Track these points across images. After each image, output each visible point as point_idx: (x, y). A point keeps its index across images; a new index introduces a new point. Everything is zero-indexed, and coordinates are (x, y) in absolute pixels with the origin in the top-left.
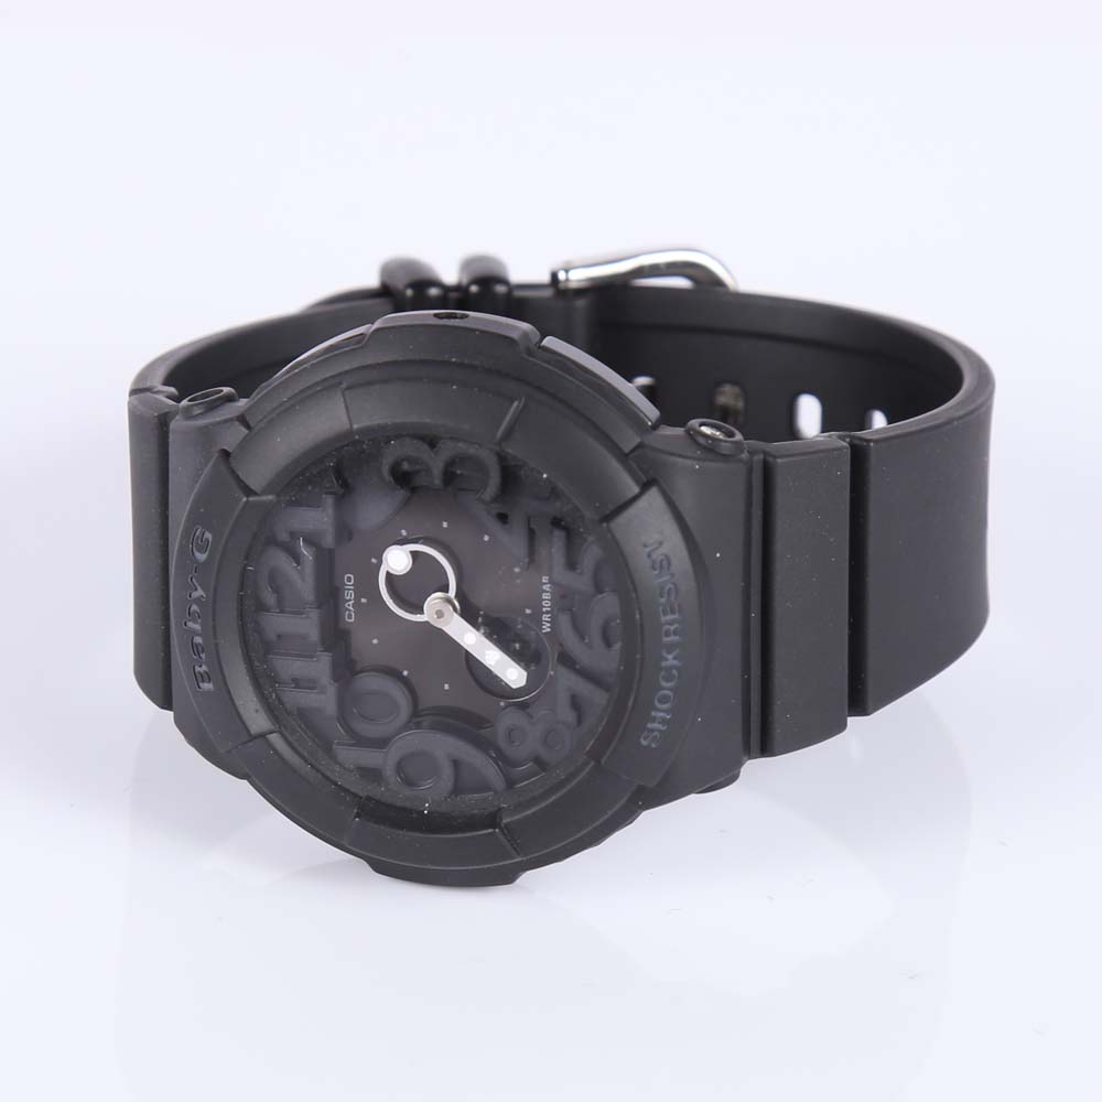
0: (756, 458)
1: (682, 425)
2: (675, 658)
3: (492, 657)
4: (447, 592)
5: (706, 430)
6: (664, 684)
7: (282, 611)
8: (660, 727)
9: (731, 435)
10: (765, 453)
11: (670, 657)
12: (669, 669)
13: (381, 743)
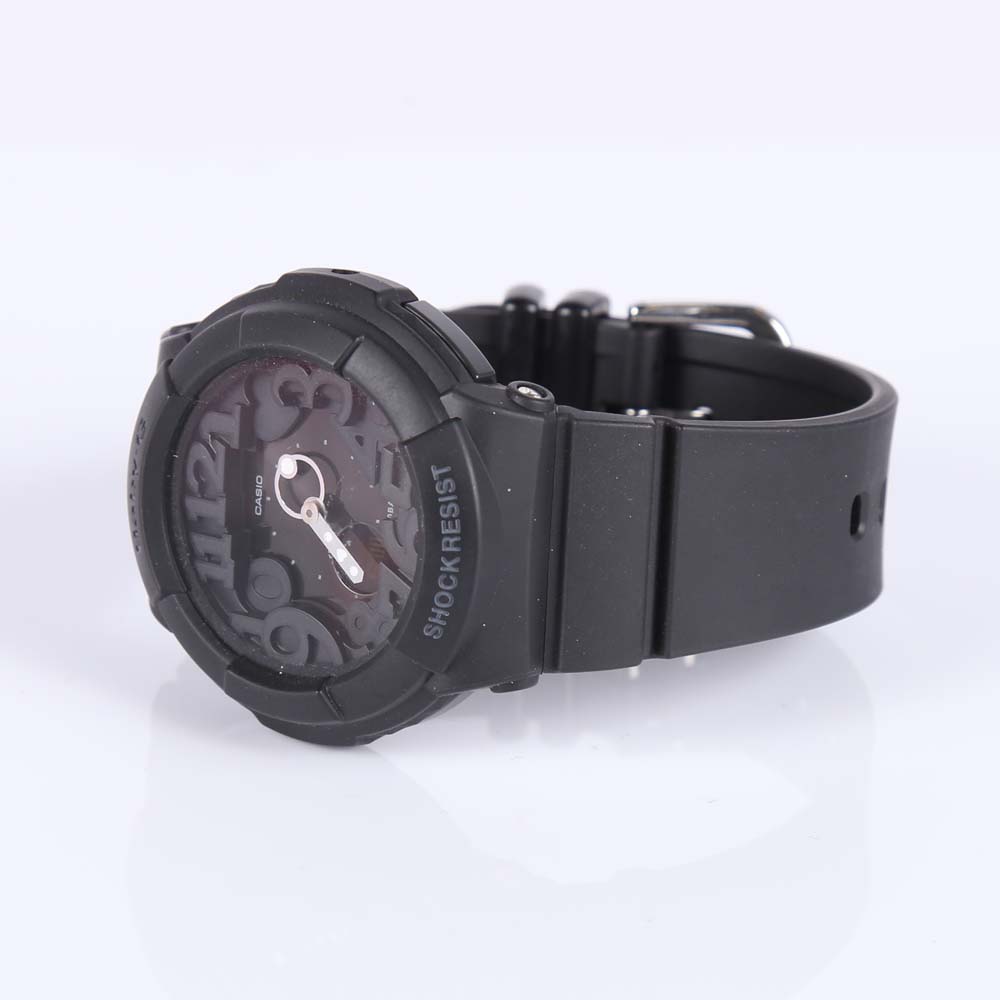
0: (561, 419)
1: (506, 384)
2: (454, 566)
3: (341, 554)
4: (318, 497)
5: (524, 390)
6: (442, 586)
7: (203, 497)
8: (440, 622)
9: (544, 395)
10: (569, 415)
11: (448, 564)
12: (448, 573)
13: (261, 616)
